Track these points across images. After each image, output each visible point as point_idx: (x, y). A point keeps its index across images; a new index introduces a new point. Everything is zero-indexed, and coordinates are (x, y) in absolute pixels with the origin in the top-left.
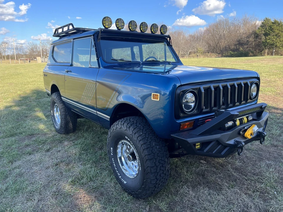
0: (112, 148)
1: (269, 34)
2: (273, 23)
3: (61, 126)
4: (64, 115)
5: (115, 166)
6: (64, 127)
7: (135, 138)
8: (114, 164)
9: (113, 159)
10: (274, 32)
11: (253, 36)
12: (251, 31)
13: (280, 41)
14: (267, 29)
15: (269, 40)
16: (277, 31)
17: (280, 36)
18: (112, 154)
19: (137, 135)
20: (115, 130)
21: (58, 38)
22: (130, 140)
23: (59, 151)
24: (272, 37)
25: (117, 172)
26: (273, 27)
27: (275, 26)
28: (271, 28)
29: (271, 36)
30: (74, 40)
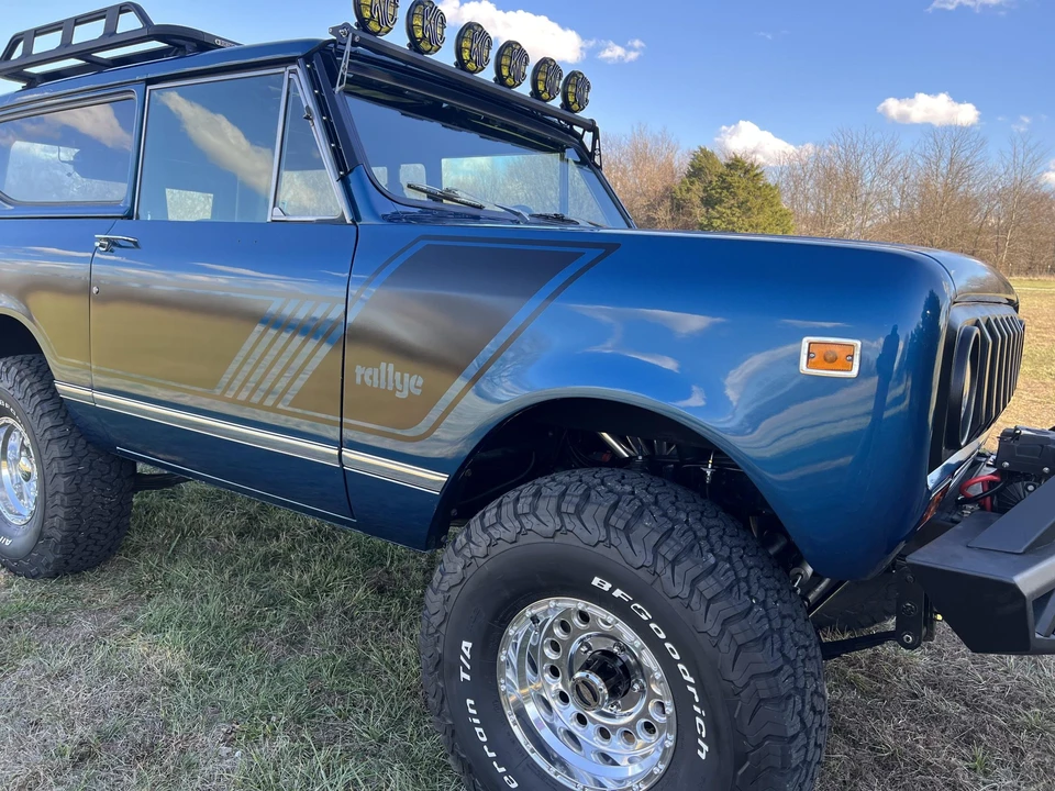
0: (466, 645)
1: (720, 201)
2: (728, 165)
3: (40, 535)
4: (67, 474)
5: (484, 739)
6: (64, 538)
7: (675, 584)
8: (478, 730)
9: (470, 702)
10: (734, 195)
11: (668, 203)
12: (660, 188)
13: (751, 226)
14: (714, 183)
15: (719, 222)
16: (742, 195)
17: (750, 209)
18: (465, 676)
19: (687, 568)
20: (502, 546)
21: (19, 86)
22: (627, 597)
23: (64, 674)
24: (729, 212)
25: (502, 770)
26: (729, 179)
27: (736, 177)
28: (724, 181)
29: (724, 207)
30: (149, 88)
